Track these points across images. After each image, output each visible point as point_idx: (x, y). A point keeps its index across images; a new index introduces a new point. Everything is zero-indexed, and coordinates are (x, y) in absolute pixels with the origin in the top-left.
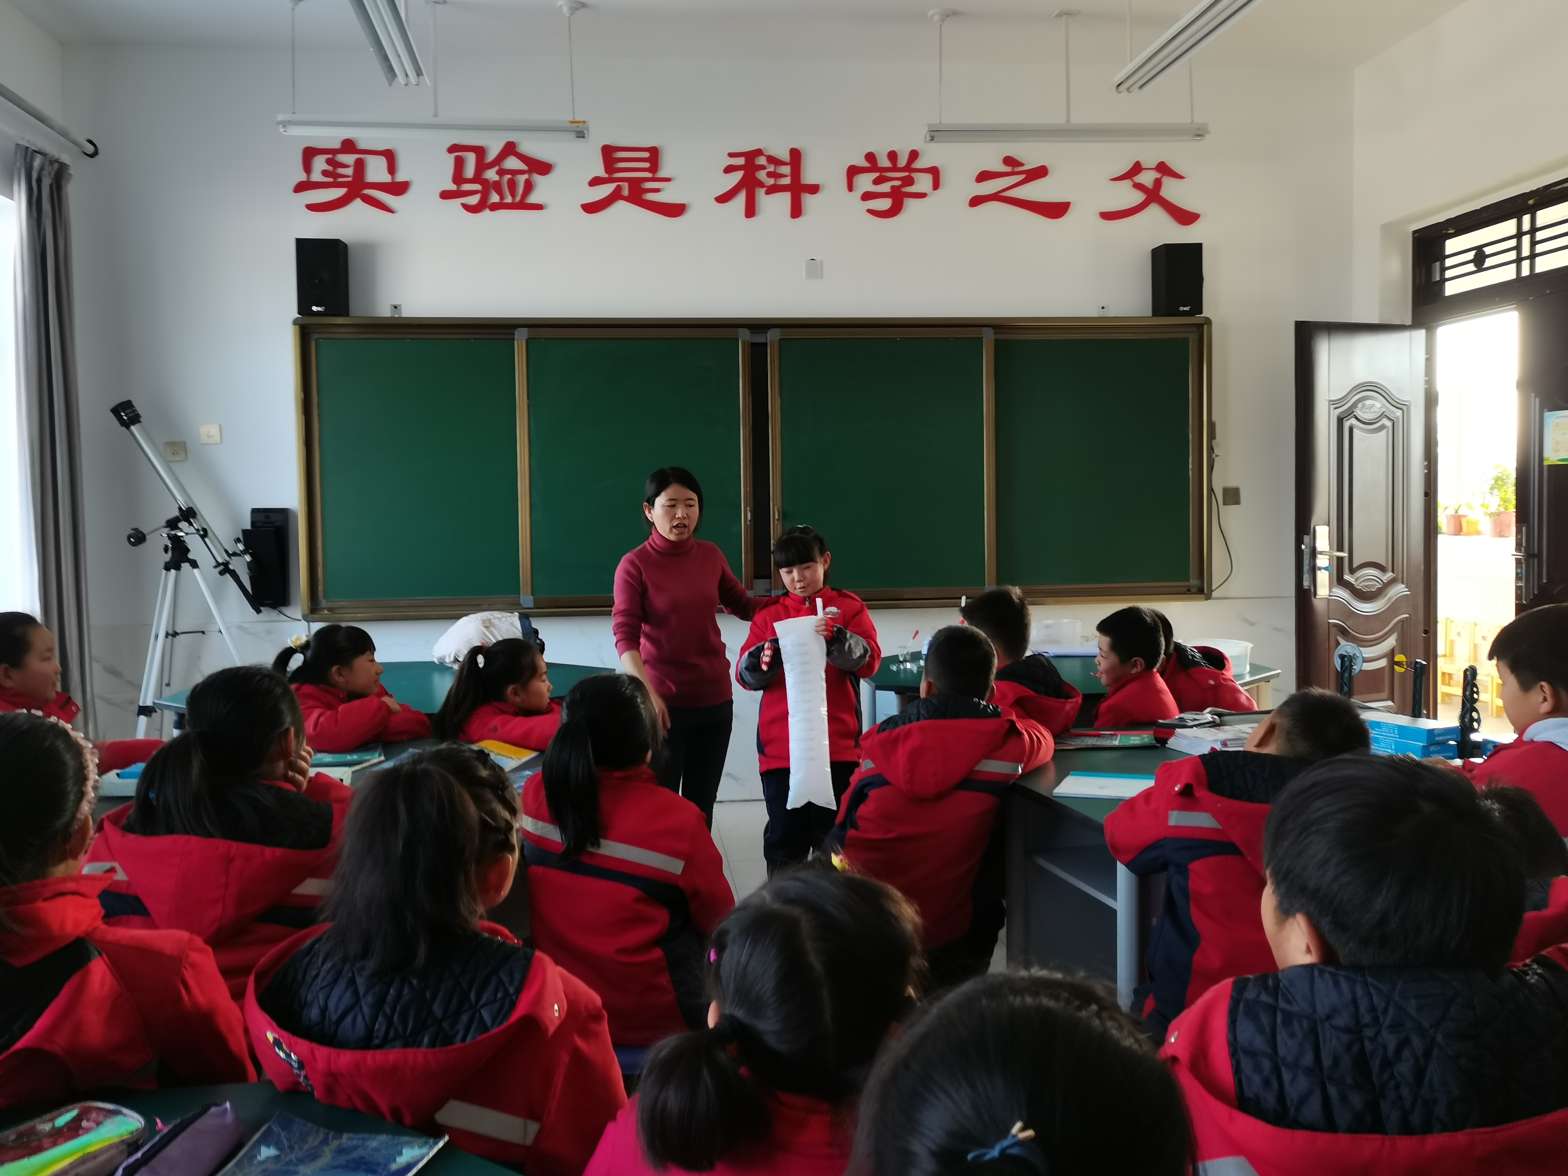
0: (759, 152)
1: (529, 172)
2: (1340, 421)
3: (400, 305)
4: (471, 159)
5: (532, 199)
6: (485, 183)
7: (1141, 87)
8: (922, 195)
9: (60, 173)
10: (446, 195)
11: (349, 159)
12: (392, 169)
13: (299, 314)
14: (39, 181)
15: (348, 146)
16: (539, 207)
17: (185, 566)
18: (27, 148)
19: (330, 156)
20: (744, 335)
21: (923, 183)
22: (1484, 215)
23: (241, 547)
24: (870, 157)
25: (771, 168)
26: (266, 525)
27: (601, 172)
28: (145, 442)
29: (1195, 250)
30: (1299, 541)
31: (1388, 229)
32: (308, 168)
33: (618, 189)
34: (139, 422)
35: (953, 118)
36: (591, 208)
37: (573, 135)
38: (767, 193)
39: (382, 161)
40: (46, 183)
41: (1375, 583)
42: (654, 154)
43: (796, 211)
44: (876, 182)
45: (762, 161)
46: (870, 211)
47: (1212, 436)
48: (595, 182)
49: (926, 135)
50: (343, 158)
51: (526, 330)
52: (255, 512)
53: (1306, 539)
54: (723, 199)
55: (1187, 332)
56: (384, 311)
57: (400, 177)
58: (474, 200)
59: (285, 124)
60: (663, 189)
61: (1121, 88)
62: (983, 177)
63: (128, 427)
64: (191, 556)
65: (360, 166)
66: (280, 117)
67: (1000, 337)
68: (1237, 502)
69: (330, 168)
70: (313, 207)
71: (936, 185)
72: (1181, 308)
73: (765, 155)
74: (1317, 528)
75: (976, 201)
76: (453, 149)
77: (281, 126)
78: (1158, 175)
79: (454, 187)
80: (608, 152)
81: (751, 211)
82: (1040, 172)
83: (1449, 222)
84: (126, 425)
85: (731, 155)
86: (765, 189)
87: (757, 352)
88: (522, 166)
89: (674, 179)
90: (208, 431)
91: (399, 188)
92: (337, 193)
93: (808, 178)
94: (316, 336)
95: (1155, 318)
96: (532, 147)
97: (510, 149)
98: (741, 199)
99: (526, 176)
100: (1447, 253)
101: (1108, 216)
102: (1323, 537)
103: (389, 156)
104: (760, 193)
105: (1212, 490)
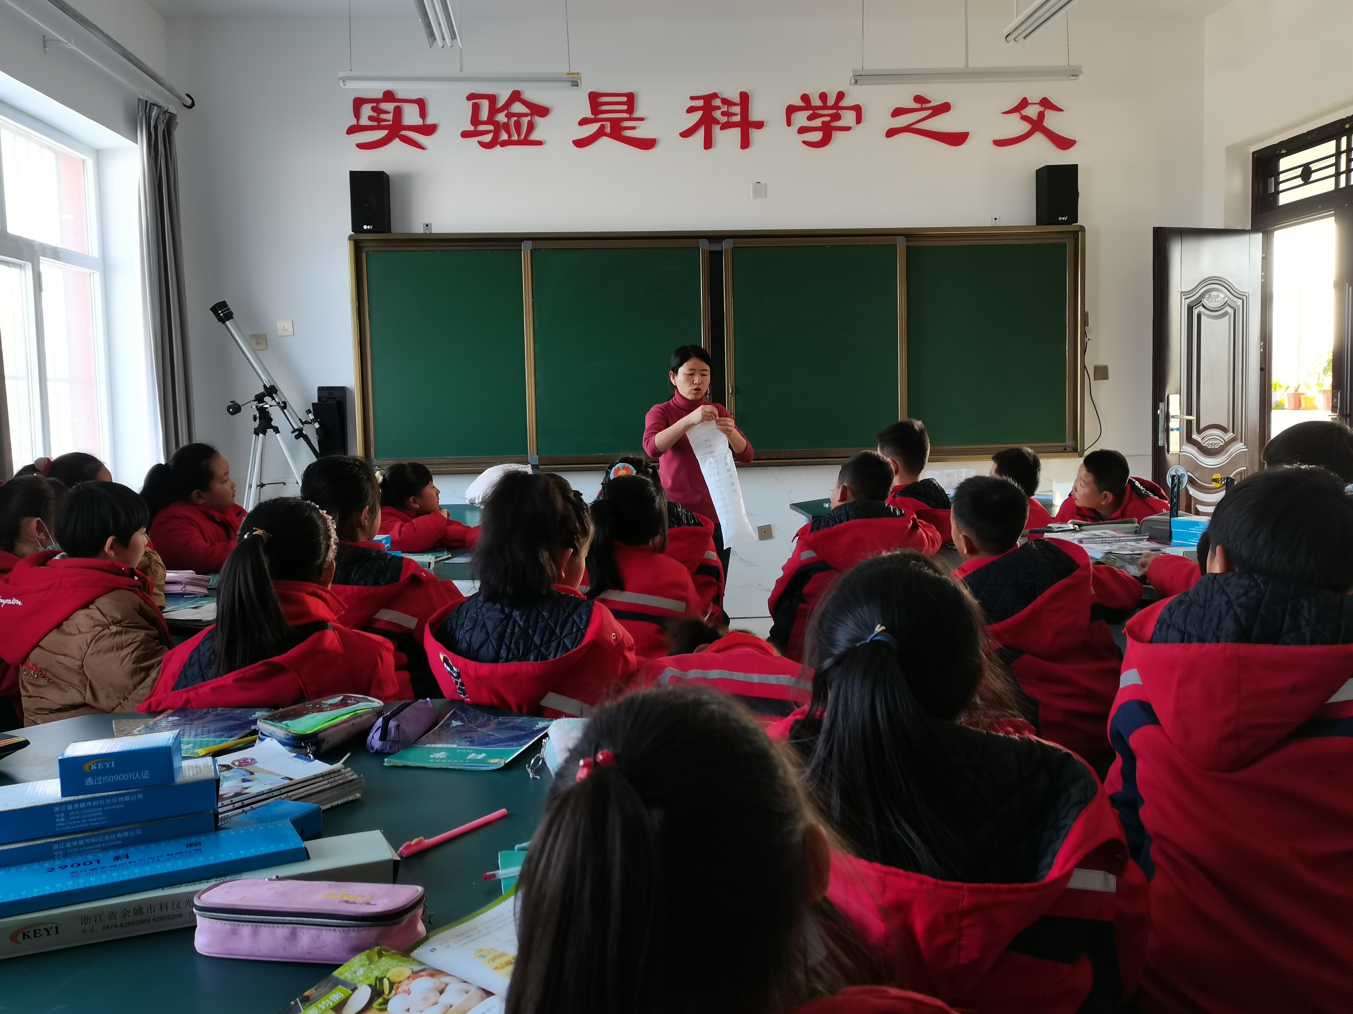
0: (715, 96)
1: (532, 114)
2: (1190, 309)
3: (431, 224)
4: (485, 105)
5: (534, 136)
6: (496, 124)
7: (1025, 38)
8: (848, 129)
9: (171, 121)
10: (465, 135)
11: (389, 107)
12: (423, 114)
13: (353, 231)
14: (156, 127)
15: (389, 96)
16: (539, 143)
17: (270, 431)
18: (146, 101)
19: (375, 105)
20: (704, 245)
21: (848, 118)
22: (1309, 137)
23: (311, 416)
24: (805, 98)
25: (725, 109)
26: (329, 400)
27: (588, 114)
28: (237, 333)
29: (1072, 170)
30: (1155, 407)
31: (1232, 151)
32: (357, 115)
33: (602, 127)
34: (232, 318)
35: (873, 64)
36: (580, 143)
37: (570, 84)
38: (722, 129)
39: (415, 108)
40: (161, 128)
41: (1218, 441)
42: (631, 99)
43: (745, 143)
44: (810, 118)
45: (717, 102)
46: (804, 142)
47: (1085, 323)
48: (584, 122)
49: (851, 79)
50: (385, 106)
51: (530, 242)
52: (321, 389)
53: (1161, 405)
54: (686, 134)
55: (1065, 238)
56: (418, 229)
57: (430, 121)
58: (487, 138)
59: (344, 79)
60: (638, 127)
61: (1009, 39)
62: (897, 112)
63: (224, 322)
64: (273, 423)
65: (398, 112)
66: (341, 74)
67: (911, 244)
68: (1106, 378)
69: (375, 114)
70: (361, 146)
71: (859, 121)
72: (1060, 218)
73: (720, 98)
74: (1171, 397)
75: (891, 133)
76: (471, 97)
77: (341, 81)
78: (1042, 109)
79: (471, 128)
80: (594, 97)
81: (708, 144)
82: (945, 108)
83: (1282, 144)
84: (223, 320)
85: (692, 98)
86: (720, 125)
87: (715, 258)
88: (527, 111)
89: (647, 118)
90: (283, 326)
91: (429, 130)
92: (380, 134)
93: (755, 116)
94: (366, 249)
95: (1038, 227)
96: (533, 94)
97: (516, 96)
98: (700, 134)
99: (529, 118)
100: (1281, 170)
101: (999, 143)
102: (1175, 404)
103: (421, 103)
104: (716, 129)
105: (1085, 367)
